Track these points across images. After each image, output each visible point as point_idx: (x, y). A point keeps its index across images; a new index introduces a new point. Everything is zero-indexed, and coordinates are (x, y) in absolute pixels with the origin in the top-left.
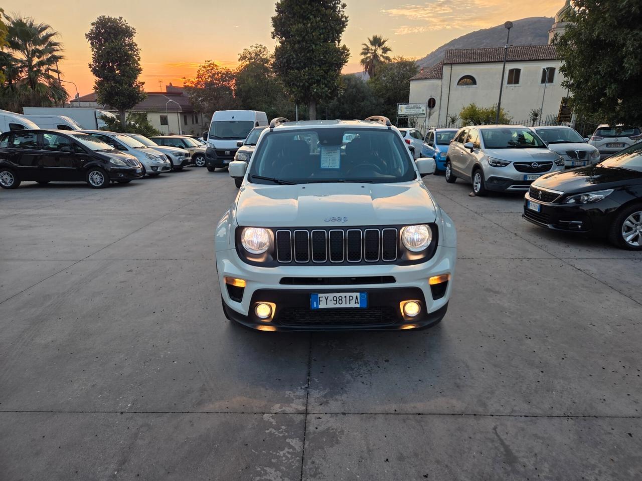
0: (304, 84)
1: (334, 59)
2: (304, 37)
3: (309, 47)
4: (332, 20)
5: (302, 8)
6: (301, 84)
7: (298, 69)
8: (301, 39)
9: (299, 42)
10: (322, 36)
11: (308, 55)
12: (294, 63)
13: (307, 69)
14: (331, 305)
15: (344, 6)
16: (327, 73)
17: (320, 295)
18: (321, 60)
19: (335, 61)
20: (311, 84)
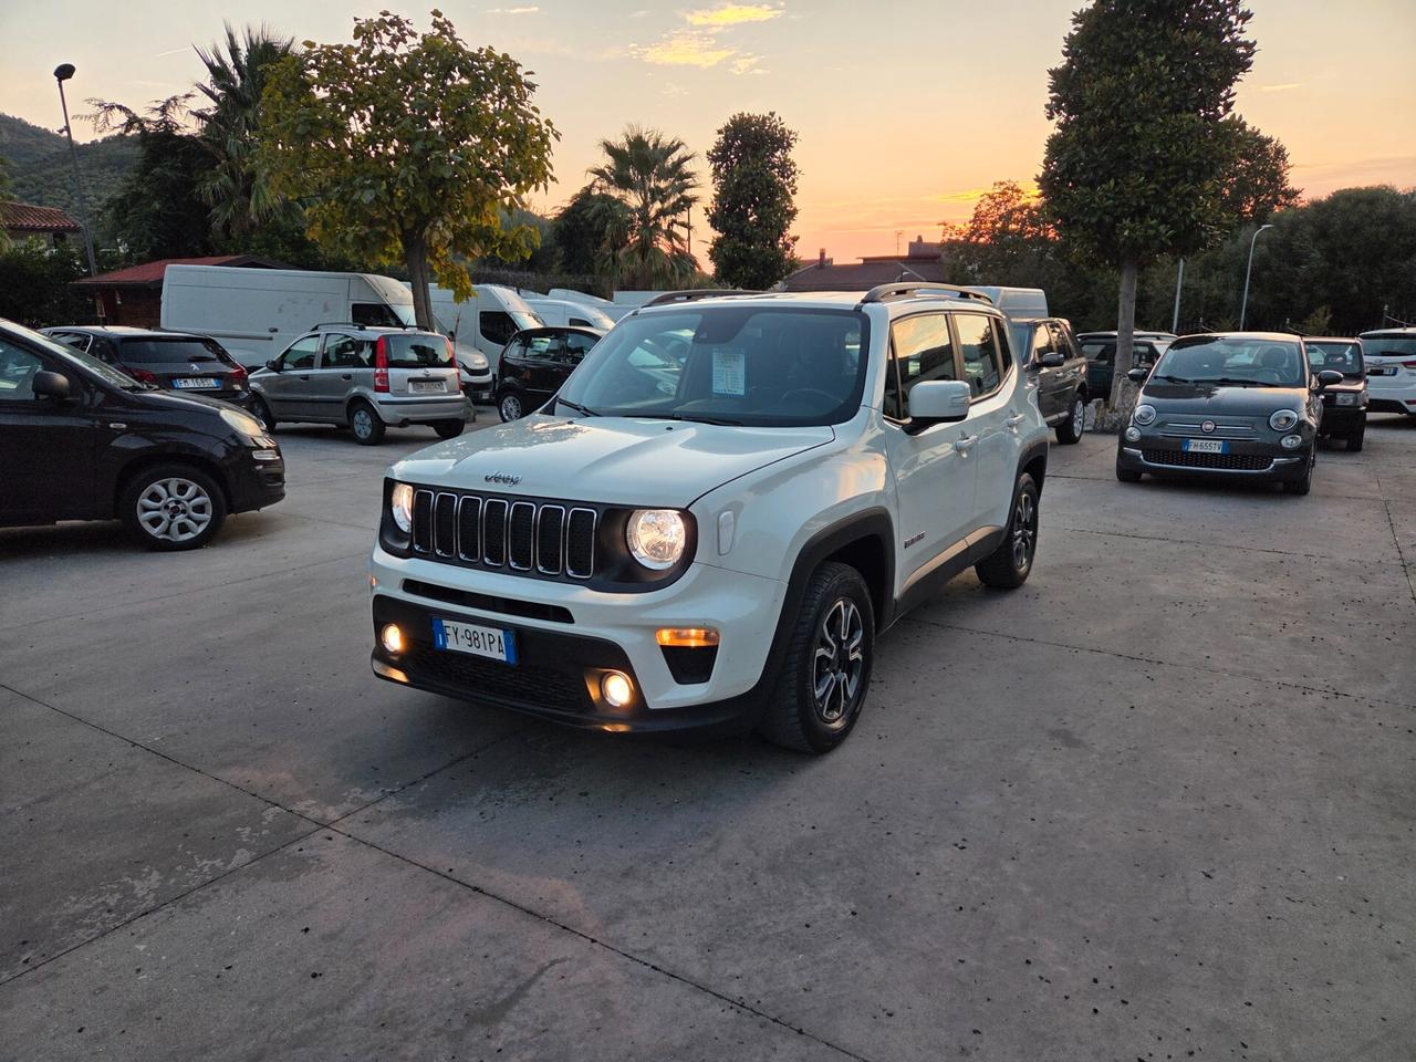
0: (1100, 221)
1: (1194, 151)
2: (1116, 108)
3: (1126, 129)
4: (1203, 57)
5: (1121, 39)
6: (1094, 220)
7: (1092, 185)
8: (1108, 112)
9: (1102, 121)
10: (1167, 99)
11: (1121, 148)
12: (1083, 171)
13: (1112, 182)
14: (462, 646)
15: (1246, 16)
16: (1168, 189)
17: (445, 623)
18: (1154, 159)
19: (1196, 156)
20: (1118, 219)
